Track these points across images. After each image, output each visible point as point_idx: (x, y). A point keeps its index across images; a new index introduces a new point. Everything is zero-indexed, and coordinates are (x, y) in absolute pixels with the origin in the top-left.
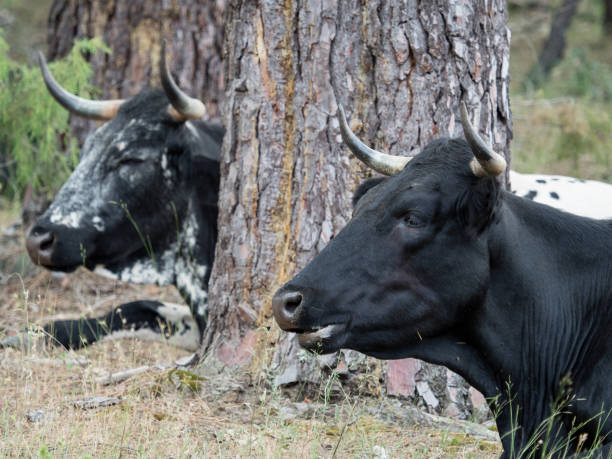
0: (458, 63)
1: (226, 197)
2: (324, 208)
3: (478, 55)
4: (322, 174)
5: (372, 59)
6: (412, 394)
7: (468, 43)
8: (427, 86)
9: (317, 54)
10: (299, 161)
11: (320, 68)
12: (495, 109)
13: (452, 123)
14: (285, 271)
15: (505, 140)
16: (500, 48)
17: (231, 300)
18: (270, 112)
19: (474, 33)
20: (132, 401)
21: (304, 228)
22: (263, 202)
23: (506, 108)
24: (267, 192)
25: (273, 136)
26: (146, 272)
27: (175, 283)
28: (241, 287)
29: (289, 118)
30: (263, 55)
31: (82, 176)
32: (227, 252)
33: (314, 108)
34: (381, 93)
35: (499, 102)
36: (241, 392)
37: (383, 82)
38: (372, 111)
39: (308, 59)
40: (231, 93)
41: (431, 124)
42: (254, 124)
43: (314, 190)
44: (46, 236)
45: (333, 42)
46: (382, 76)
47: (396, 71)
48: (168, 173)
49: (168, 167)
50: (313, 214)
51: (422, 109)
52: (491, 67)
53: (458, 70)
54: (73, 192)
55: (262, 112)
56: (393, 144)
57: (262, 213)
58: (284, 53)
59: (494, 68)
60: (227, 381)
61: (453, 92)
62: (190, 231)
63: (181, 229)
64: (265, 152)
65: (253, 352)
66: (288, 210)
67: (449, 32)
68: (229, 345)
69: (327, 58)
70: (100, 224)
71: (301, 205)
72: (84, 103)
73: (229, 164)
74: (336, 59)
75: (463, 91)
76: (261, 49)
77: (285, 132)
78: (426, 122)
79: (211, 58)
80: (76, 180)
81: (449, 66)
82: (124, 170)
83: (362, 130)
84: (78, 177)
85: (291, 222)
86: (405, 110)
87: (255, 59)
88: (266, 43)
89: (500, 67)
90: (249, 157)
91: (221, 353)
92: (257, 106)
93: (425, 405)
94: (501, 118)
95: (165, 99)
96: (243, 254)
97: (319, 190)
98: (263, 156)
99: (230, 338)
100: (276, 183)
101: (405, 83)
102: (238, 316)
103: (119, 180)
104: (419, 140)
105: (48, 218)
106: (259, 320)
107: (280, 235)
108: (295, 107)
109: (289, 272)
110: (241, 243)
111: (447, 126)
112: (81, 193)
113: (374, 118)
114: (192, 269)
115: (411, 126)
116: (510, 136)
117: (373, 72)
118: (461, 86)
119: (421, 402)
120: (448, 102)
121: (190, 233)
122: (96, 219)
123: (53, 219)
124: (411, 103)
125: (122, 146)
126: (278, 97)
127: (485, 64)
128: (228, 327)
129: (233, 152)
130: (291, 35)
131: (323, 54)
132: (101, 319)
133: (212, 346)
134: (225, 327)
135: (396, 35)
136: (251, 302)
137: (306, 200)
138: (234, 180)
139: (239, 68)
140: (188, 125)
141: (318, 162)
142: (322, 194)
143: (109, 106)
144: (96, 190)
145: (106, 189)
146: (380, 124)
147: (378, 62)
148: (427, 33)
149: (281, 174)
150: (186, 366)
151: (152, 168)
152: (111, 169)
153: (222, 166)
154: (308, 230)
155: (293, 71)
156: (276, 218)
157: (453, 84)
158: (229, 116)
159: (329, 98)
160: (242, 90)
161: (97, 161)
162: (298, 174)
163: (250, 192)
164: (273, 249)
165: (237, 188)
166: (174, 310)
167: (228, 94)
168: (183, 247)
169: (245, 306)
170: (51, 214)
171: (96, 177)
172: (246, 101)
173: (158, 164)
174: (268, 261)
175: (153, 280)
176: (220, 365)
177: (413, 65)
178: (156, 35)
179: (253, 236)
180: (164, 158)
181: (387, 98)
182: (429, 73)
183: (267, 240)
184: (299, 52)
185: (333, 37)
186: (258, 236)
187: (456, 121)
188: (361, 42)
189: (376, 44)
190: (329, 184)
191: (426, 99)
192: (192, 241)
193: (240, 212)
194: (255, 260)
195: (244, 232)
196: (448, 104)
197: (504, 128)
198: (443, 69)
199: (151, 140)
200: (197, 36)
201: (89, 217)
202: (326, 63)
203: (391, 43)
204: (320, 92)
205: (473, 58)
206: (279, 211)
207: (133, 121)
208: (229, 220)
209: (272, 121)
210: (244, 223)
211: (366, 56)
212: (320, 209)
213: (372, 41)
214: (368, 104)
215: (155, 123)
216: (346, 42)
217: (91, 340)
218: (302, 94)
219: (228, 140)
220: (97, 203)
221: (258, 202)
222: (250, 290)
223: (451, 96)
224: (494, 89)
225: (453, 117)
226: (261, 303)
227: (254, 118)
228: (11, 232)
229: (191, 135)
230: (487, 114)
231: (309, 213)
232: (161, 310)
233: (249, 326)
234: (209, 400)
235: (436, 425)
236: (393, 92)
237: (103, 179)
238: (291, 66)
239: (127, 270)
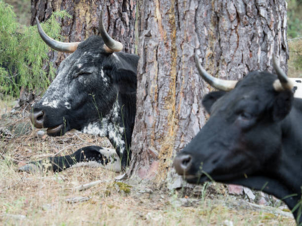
0: (262, 20)
1: (140, 92)
2: (193, 97)
3: (272, 15)
4: (192, 79)
5: (217, 19)
6: (242, 193)
7: (267, 10)
8: (246, 32)
9: (188, 16)
10: (179, 72)
11: (190, 23)
12: (281, 44)
13: (260, 51)
14: (173, 130)
15: (285, 59)
16: (282, 12)
17: (144, 145)
18: (163, 47)
19: (270, 5)
20: (96, 198)
21: (183, 107)
22: (161, 94)
23: (286, 43)
24: (163, 89)
25: (165, 60)
26: (94, 129)
27: (108, 136)
28: (150, 138)
29: (173, 50)
30: (159, 18)
31: (59, 81)
32: (143, 119)
33: (187, 45)
34: (222, 36)
35: (283, 40)
36: (151, 193)
37: (223, 30)
38: (218, 46)
39: (184, 19)
40: (143, 37)
41: (249, 52)
42: (155, 53)
43: (188, 87)
44: (40, 113)
45: (196, 10)
46: (222, 27)
47: (230, 25)
48: (105, 79)
49: (105, 76)
50: (188, 100)
51: (244, 44)
53: (262, 24)
54: (54, 90)
55: (159, 47)
56: (229, 63)
57: (160, 99)
58: (171, 16)
59: (280, 23)
60: (142, 188)
61: (260, 35)
62: (116, 109)
63: (112, 108)
64: (161, 68)
65: (157, 172)
66: (174, 98)
67: (257, 4)
68: (144, 169)
69: (193, 19)
70: (68, 106)
71: (181, 95)
72: (58, 43)
73: (142, 75)
74: (198, 19)
75: (265, 34)
76: (158, 13)
77: (171, 57)
78: (246, 51)
79: (117, 19)
80: (56, 83)
81: (257, 22)
82: (81, 78)
83: (212, 56)
84: (56, 82)
85: (176, 104)
86: (235, 45)
87: (155, 20)
88: (161, 11)
89: (283, 21)
90: (152, 71)
91: (139, 173)
92: (157, 44)
93: (248, 198)
94: (284, 48)
95: (102, 41)
96: (151, 121)
97: (191, 87)
98: (160, 70)
99: (144, 165)
100: (167, 84)
101: (234, 31)
102: (148, 153)
103: (78, 83)
104: (242, 60)
105: (41, 103)
106: (160, 156)
107: (170, 111)
108: (176, 44)
109: (175, 130)
110: (149, 116)
111: (257, 53)
112: (58, 90)
113: (219, 49)
114: (116, 129)
115: (238, 53)
116: (287, 57)
117: (218, 26)
118: (264, 32)
119: (246, 197)
120: (257, 40)
121: (116, 110)
122: (67, 103)
123: (43, 104)
124: (238, 41)
125: (80, 66)
126: (167, 39)
127: (276, 20)
128: (143, 159)
129: (144, 68)
130: (174, 6)
131: (191, 16)
133: (135, 169)
134: (141, 159)
135: (230, 6)
136: (155, 146)
137: (183, 92)
138: (145, 83)
139: (146, 24)
140: (114, 54)
141: (190, 72)
142: (192, 89)
143: (72, 45)
144: (66, 89)
145: (72, 88)
146: (222, 52)
147: (220, 20)
148: (246, 5)
149: (170, 79)
150: (121, 180)
151: (96, 76)
152: (74, 78)
153: (138, 75)
154: (185, 108)
155: (175, 25)
156: (167, 102)
157: (260, 31)
158: (142, 50)
159: (195, 39)
160: (149, 36)
162: (179, 79)
163: (154, 89)
164: (166, 118)
165: (147, 87)
166: (108, 151)
167: (141, 38)
168: (112, 117)
169: (152, 148)
170: (43, 101)
171: (66, 82)
172: (151, 41)
173: (99, 75)
174: (163, 125)
175: (98, 133)
176: (139, 179)
177: (239, 22)
179: (155, 112)
180: (102, 71)
181: (226, 39)
182: (247, 25)
183: (164, 113)
184: (178, 16)
185: (196, 7)
186: (158, 112)
187: (262, 50)
188: (211, 10)
189: (219, 11)
190: (196, 84)
191: (245, 39)
192: (117, 114)
193: (149, 99)
194: (157, 124)
195: (151, 110)
196: (257, 42)
197: (285, 54)
198: (255, 23)
199: (95, 63)
200: (109, 8)
201: (63, 102)
202: (193, 21)
203: (227, 10)
204: (190, 36)
205: (269, 17)
206: (169, 99)
207: (85, 53)
208: (142, 104)
209: (165, 52)
210: (151, 105)
211: (214, 17)
212: (191, 97)
213: (217, 9)
214: (215, 42)
215: (97, 54)
216: (203, 9)
218: (180, 37)
219: (141, 62)
220: (67, 95)
221: (158, 94)
222: (154, 140)
223: (259, 37)
224: (280, 33)
225: (260, 48)
226: (160, 147)
227: (155, 50)
229: (115, 59)
230: (277, 46)
231: (185, 99)
232: (101, 151)
233: (154, 158)
234: (135, 198)
235: (255, 208)
236: (228, 35)
237: (70, 83)
238: (174, 23)
239: (85, 127)
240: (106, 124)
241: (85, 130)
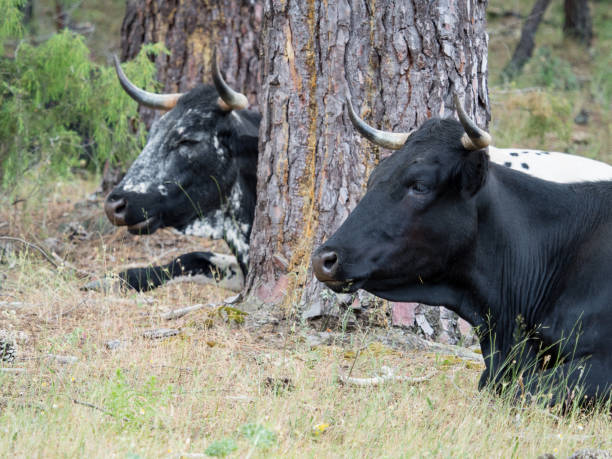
0: (447, 61)
1: (263, 169)
2: (341, 177)
3: (463, 54)
4: (339, 150)
5: (378, 59)
6: (412, 325)
7: (455, 45)
8: (422, 79)
9: (334, 55)
10: (321, 140)
11: (337, 65)
12: (476, 98)
13: (443, 109)
14: (311, 227)
15: (485, 122)
16: (480, 48)
17: (268, 251)
18: (297, 101)
19: (459, 37)
20: (189, 332)
21: (325, 194)
22: (293, 173)
23: (486, 97)
24: (296, 164)
25: (300, 120)
26: (203, 228)
27: (224, 237)
28: (276, 241)
29: (312, 106)
30: (291, 56)
31: (149, 154)
32: (264, 213)
33: (332, 98)
34: (385, 85)
35: (480, 91)
36: (276, 324)
37: (388, 76)
38: (379, 99)
39: (328, 58)
40: (266, 86)
41: (426, 110)
42: (285, 111)
43: (333, 163)
44: (120, 202)
45: (347, 45)
46: (386, 71)
47: (398, 67)
48: (221, 151)
49: (220, 147)
50: (333, 182)
51: (418, 98)
52: (473, 64)
53: (447, 66)
54: (142, 167)
55: (291, 101)
56: (396, 125)
57: (291, 182)
58: (308, 54)
59: (476, 65)
60: (265, 315)
61: (443, 84)
62: (236, 196)
63: (229, 195)
64: (293, 132)
65: (286, 293)
66: (312, 179)
67: (439, 36)
68: (267, 287)
69: (342, 58)
70: (164, 190)
71: (323, 175)
72: (150, 96)
73: (265, 143)
74: (350, 58)
75: (451, 83)
76: (289, 50)
77: (309, 117)
78: (421, 108)
79: (251, 58)
80: (144, 157)
81: (439, 63)
82: (183, 150)
83: (371, 115)
84: (145, 155)
85: (315, 188)
86: (405, 99)
87: (285, 59)
88: (294, 46)
89: (480, 63)
90: (281, 137)
91: (260, 293)
92: (288, 96)
93: (423, 332)
94: (482, 104)
95: (216, 93)
96: (277, 214)
97: (337, 163)
98: (292, 136)
99: (267, 281)
100: (302, 157)
101: (404, 77)
102: (274, 264)
103: (179, 157)
104: (416, 122)
105: (122, 187)
106: (290, 267)
107: (307, 199)
108: (317, 97)
109: (313, 228)
110: (275, 206)
111: (439, 111)
112: (148, 168)
113: (380, 105)
114: (238, 227)
115: (410, 112)
116: (488, 119)
117: (379, 69)
118: (449, 79)
119: (420, 331)
120: (439, 92)
121: (236, 197)
122: (161, 187)
123: (125, 188)
124: (410, 93)
125: (181, 130)
126: (303, 90)
127: (468, 60)
128: (265, 273)
129: (268, 133)
130: (314, 39)
131: (339, 55)
132: (165, 267)
133: (253, 288)
134: (263, 272)
135: (397, 39)
136: (283, 253)
137: (326, 171)
138: (269, 155)
139: (272, 66)
140: (234, 113)
141: (336, 140)
142: (339, 166)
143: (170, 98)
144: (160, 165)
145: (169, 164)
146: (385, 110)
147: (383, 60)
148: (421, 37)
149: (307, 150)
150: (232, 303)
151: (206, 147)
152: (173, 149)
153: (260, 144)
154: (328, 194)
155: (315, 68)
156: (303, 185)
157: (443, 77)
158: (265, 105)
159: (345, 90)
160: (275, 84)
161: (161, 143)
162: (320, 150)
163: (282, 165)
164: (301, 210)
165: (272, 161)
166: (223, 259)
167: (264, 87)
168: (229, 209)
169: (278, 256)
170: (124, 185)
171: (160, 155)
172: (278, 92)
173: (211, 144)
174: (296, 220)
175: (209, 234)
176: (259, 303)
177: (411, 63)
178: (207, 41)
179: (284, 200)
180: (216, 139)
181: (391, 89)
182: (424, 69)
183: (296, 203)
184: (320, 53)
185: (347, 40)
186: (289, 200)
187: (445, 107)
188: (370, 45)
189: (381, 46)
190: (345, 158)
191: (421, 89)
192: (238, 205)
193: (274, 181)
194: (286, 219)
195: (278, 197)
196: (439, 93)
197: (484, 112)
198: (435, 66)
199: (204, 125)
200: (240, 41)
201: (155, 185)
202: (342, 62)
203: (393, 46)
204: (337, 85)
205: (458, 57)
206: (305, 180)
207: (190, 110)
208: (265, 187)
209: (299, 108)
210: (278, 189)
211: (374, 56)
212: (338, 178)
213: (378, 44)
214: (375, 94)
215: (207, 112)
216: (357, 44)
217: (157, 284)
218: (323, 87)
219: (264, 123)
220: (161, 175)
221: (289, 172)
222: (283, 243)
223: (442, 87)
224: (475, 81)
225: (443, 104)
226: (291, 253)
227: (284, 106)
228: (93, 198)
229: (236, 121)
230: (470, 102)
231: (329, 181)
232: (212, 259)
233: (282, 271)
234: (251, 331)
235: (432, 349)
236: (395, 84)
237: (166, 157)
238: (314, 64)
239: (189, 226)
240: (222, 219)
241: (188, 231)
